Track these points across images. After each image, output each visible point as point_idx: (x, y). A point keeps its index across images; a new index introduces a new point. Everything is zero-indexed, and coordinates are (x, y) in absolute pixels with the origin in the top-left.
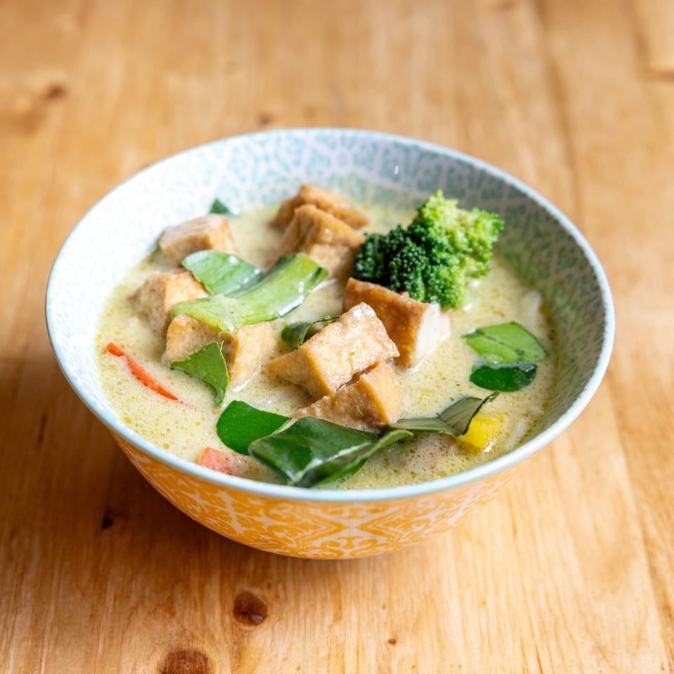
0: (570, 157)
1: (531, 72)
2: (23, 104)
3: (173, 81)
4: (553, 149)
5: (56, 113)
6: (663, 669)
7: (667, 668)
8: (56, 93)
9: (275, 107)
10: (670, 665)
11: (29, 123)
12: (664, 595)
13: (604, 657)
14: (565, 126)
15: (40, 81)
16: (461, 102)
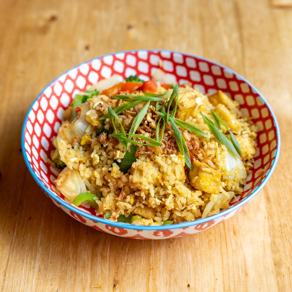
0: (241, 39)
1: (228, 6)
2: (41, 23)
3: (96, 13)
4: (235, 35)
5: (53, 26)
6: (265, 218)
7: (267, 218)
8: (53, 19)
9: (133, 22)
10: (268, 217)
11: (44, 30)
12: (267, 194)
13: (245, 214)
14: (240, 27)
15: (48, 14)
16: (202, 19)
